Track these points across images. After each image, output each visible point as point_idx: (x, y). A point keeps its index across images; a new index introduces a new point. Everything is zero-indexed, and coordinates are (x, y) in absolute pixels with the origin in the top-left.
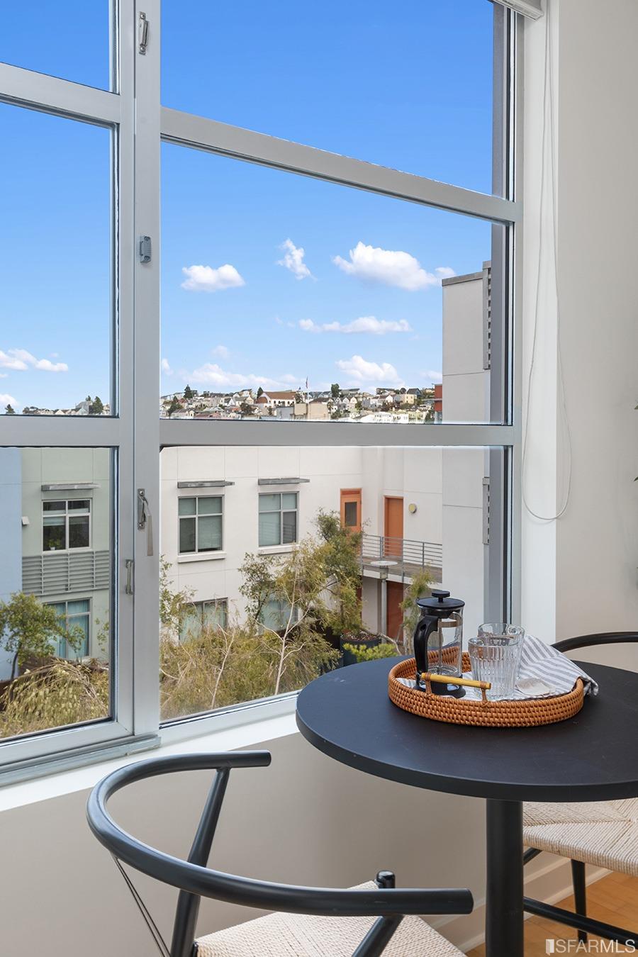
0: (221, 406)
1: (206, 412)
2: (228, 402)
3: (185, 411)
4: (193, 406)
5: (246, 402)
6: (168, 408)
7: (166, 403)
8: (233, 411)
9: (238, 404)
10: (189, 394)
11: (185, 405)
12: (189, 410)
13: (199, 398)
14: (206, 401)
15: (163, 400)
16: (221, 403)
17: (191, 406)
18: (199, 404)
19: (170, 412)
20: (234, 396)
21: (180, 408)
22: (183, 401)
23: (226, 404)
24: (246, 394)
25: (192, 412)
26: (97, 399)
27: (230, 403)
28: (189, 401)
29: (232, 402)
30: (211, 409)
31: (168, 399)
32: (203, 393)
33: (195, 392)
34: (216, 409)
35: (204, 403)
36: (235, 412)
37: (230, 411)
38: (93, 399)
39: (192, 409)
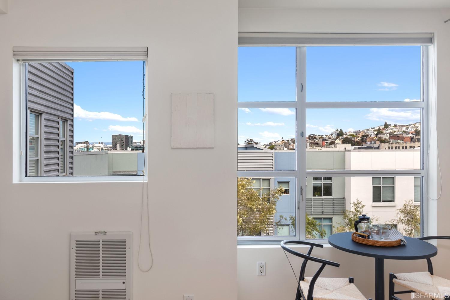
0: (404, 131)
1: (395, 134)
2: (407, 129)
3: (384, 134)
4: (389, 132)
5: (418, 129)
6: (376, 133)
7: (374, 131)
8: (410, 133)
9: (413, 130)
10: (387, 126)
11: (385, 132)
12: (386, 133)
13: (392, 128)
14: (395, 129)
15: (374, 129)
16: (404, 130)
17: (387, 132)
18: (392, 131)
19: (376, 135)
20: (411, 126)
21: (382, 133)
22: (383, 129)
23: (406, 130)
24: (417, 125)
25: (388, 135)
26: (341, 129)
27: (409, 130)
28: (387, 129)
29: (410, 129)
30: (398, 133)
31: (376, 129)
32: (394, 125)
33: (390, 125)
34: (401, 133)
35: (394, 130)
36: (411, 134)
37: (409, 133)
38: (339, 130)
39: (388, 133)
